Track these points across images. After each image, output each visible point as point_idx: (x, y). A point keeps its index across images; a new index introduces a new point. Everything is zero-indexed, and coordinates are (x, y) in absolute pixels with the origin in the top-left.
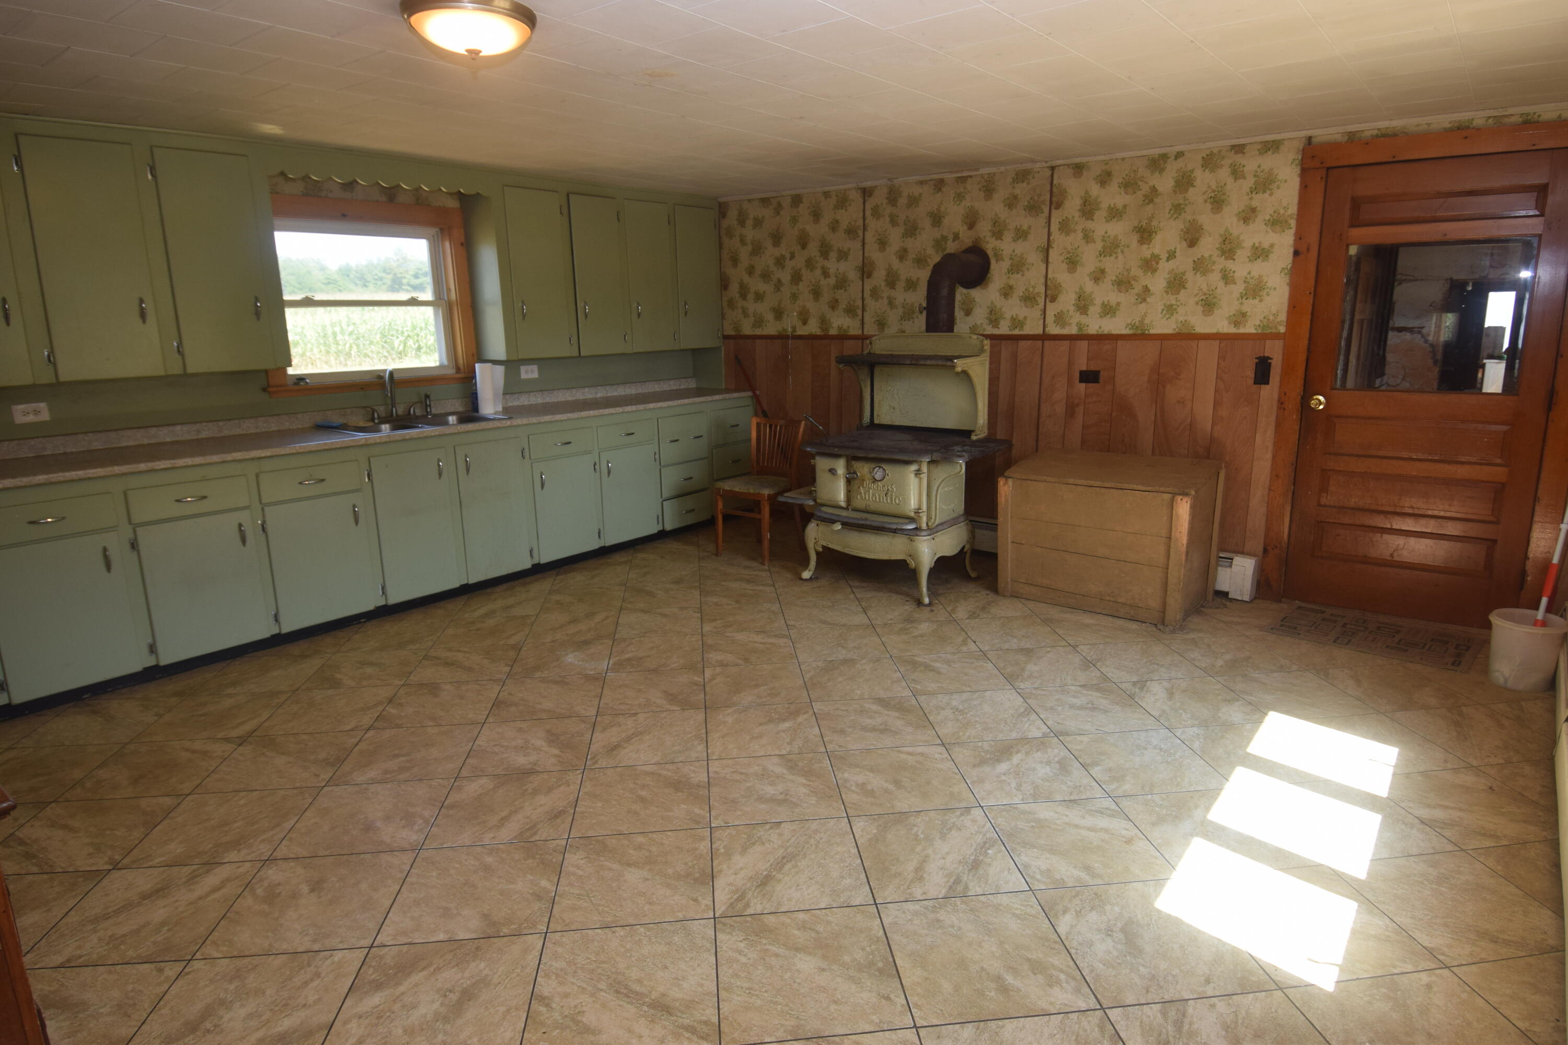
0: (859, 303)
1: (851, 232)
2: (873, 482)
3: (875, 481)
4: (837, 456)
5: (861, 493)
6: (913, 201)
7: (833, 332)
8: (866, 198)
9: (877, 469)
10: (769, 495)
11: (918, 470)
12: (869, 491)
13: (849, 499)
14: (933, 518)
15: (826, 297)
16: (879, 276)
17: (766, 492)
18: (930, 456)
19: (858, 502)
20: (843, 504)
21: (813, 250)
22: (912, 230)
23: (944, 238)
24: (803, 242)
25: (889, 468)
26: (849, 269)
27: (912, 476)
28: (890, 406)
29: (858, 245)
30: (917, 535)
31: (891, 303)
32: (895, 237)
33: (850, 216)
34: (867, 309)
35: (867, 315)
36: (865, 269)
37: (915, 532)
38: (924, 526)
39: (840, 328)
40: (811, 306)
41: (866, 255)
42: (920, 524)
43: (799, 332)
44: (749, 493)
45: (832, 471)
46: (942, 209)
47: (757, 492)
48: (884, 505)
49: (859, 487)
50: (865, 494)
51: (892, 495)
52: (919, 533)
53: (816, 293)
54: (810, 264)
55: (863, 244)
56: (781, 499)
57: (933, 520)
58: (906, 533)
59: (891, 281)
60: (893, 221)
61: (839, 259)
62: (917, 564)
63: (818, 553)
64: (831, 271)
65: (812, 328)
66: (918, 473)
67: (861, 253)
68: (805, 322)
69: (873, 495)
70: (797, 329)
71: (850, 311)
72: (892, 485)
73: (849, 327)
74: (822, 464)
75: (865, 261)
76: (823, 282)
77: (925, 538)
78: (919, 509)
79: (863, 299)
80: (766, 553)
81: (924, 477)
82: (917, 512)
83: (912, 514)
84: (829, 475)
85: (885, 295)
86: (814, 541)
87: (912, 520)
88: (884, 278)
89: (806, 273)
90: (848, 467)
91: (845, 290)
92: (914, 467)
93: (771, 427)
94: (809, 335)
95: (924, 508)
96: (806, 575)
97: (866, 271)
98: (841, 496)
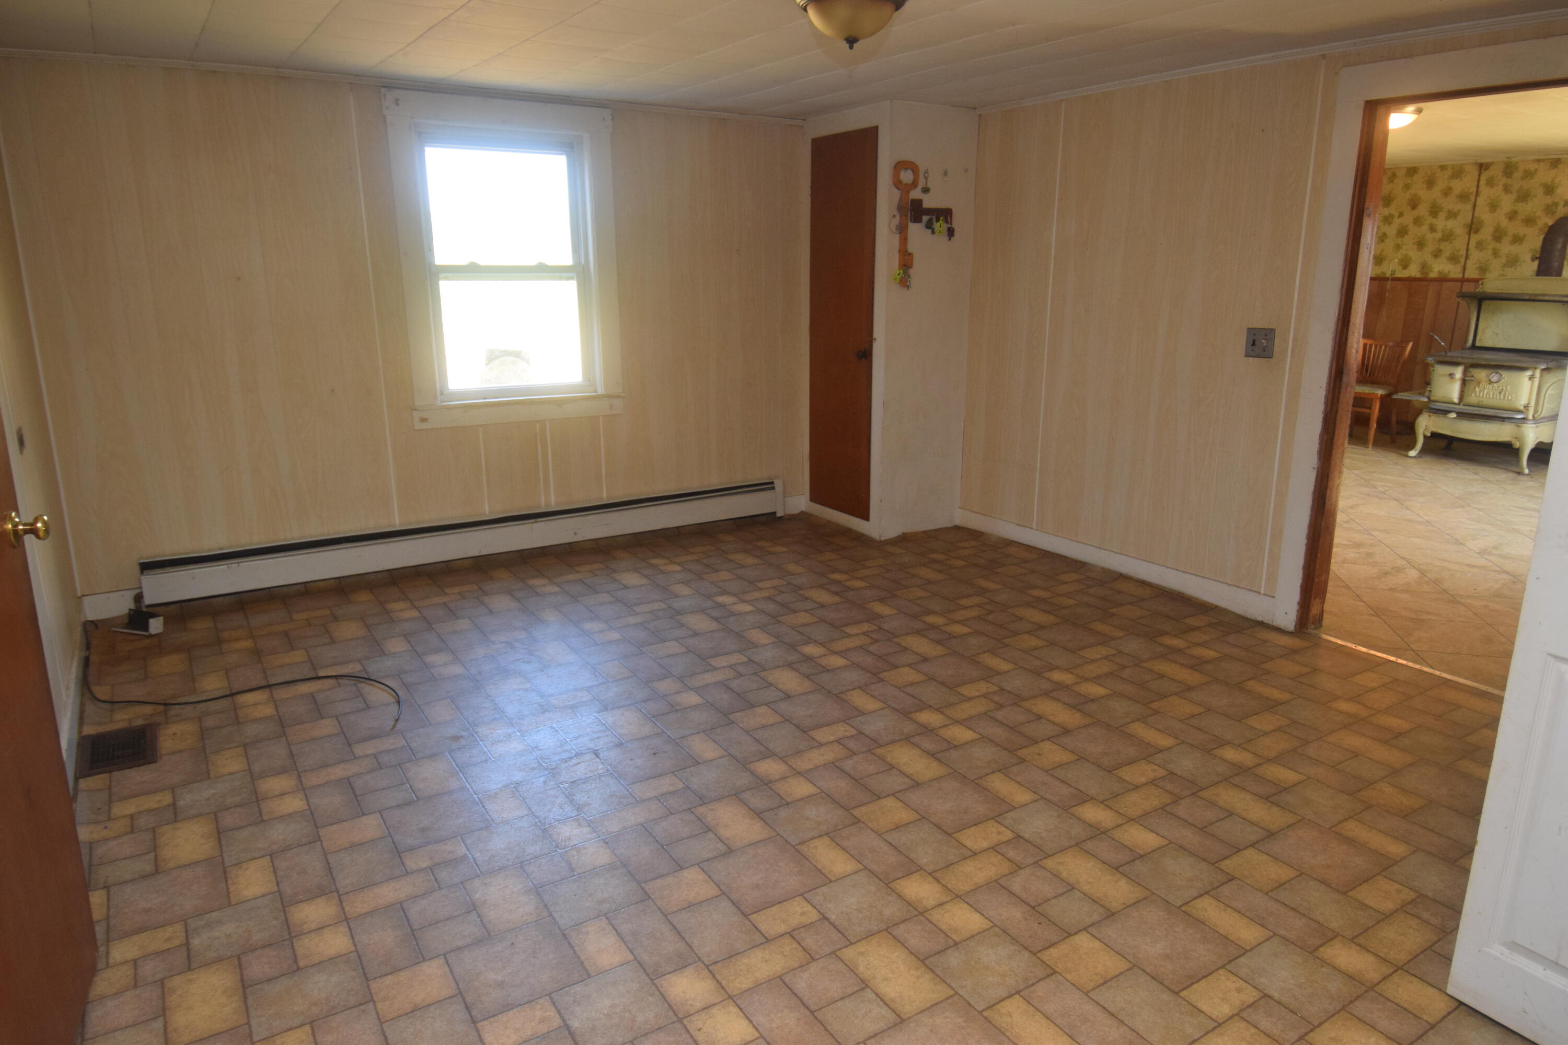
0: (1464, 252)
1: (1463, 197)
2: (1489, 384)
3: (1491, 382)
4: (1456, 364)
5: (1476, 392)
6: (1528, 174)
7: (1432, 275)
8: (1482, 171)
9: (1493, 374)
10: (1381, 395)
11: (1532, 375)
12: (1484, 390)
13: (1461, 398)
14: (1540, 411)
15: (1430, 247)
16: (1486, 233)
17: (1380, 392)
18: (1546, 364)
19: (1472, 398)
20: (1456, 400)
21: (1422, 210)
22: (1524, 196)
23: (1556, 204)
24: (1414, 204)
25: (1506, 375)
26: (1457, 226)
27: (1526, 379)
28: (1494, 332)
29: (1469, 207)
30: (1524, 423)
31: (1495, 254)
32: (1507, 203)
33: (1466, 183)
34: (1471, 257)
35: (1469, 263)
36: (1474, 226)
37: (1523, 421)
38: (1530, 417)
39: (1440, 272)
40: (1414, 254)
41: (1476, 215)
42: (1527, 415)
43: (1398, 275)
44: (1364, 393)
45: (1451, 376)
46: (1557, 181)
47: (1372, 392)
48: (1498, 401)
49: (1475, 388)
50: (1480, 392)
51: (1505, 393)
52: (1526, 421)
53: (1421, 244)
54: (1417, 221)
55: (1474, 206)
56: (1395, 397)
57: (1539, 413)
58: (1513, 421)
59: (1498, 235)
60: (1507, 189)
61: (1448, 218)
62: (1522, 444)
63: (1425, 437)
64: (1438, 227)
65: (1413, 271)
66: (1531, 378)
67: (1471, 214)
68: (1405, 267)
69: (1487, 393)
70: (1396, 273)
71: (1453, 259)
72: (1506, 386)
73: (1449, 272)
74: (1441, 371)
75: (1474, 220)
76: (1429, 236)
77: (1530, 425)
78: (1529, 404)
79: (1467, 250)
80: (1371, 438)
81: (1536, 381)
82: (1526, 407)
83: (1522, 408)
84: (1447, 378)
85: (1490, 247)
86: (1424, 427)
87: (1520, 412)
88: (1491, 234)
89: (1413, 230)
90: (1465, 373)
91: (1451, 243)
92: (1529, 373)
93: (1376, 346)
94: (1408, 277)
95: (1533, 403)
96: (1412, 453)
97: (1473, 227)
98: (1455, 397)
